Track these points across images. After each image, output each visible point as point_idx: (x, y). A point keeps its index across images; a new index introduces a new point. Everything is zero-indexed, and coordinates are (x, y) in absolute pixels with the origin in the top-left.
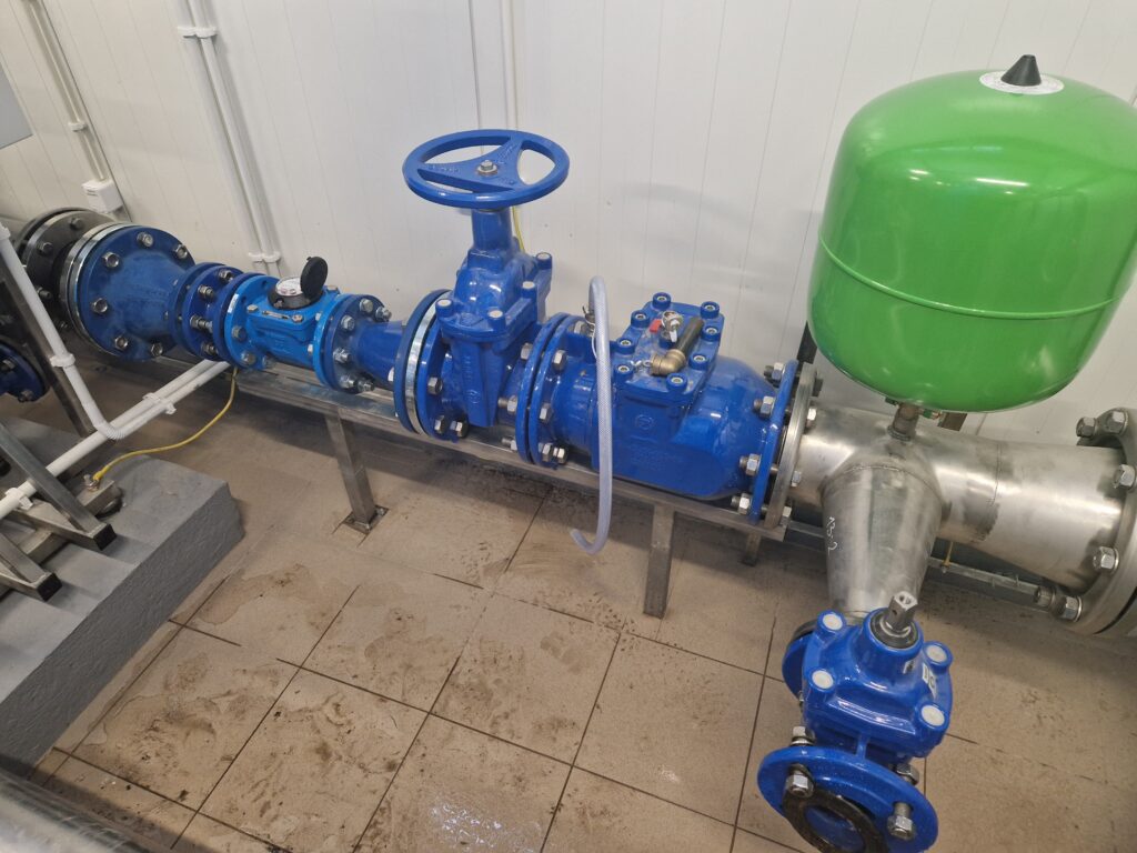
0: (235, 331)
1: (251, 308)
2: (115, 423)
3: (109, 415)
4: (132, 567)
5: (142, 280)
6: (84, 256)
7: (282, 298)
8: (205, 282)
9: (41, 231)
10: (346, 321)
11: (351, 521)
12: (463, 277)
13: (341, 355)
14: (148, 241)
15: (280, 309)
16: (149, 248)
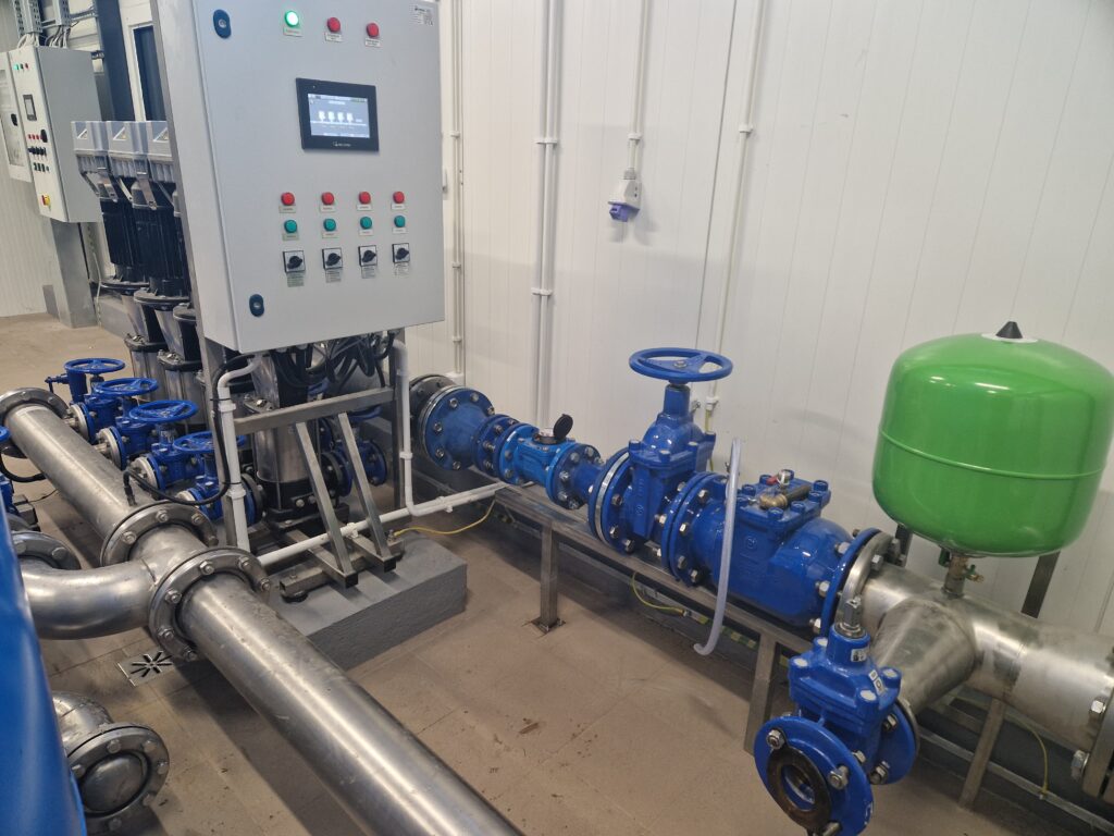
0: (506, 453)
1: (521, 439)
2: (418, 506)
3: (417, 500)
4: (396, 592)
5: (467, 417)
6: (438, 400)
7: (540, 437)
8: (499, 423)
9: (419, 384)
10: (574, 456)
11: (537, 623)
12: (650, 432)
13: (564, 476)
14: (476, 398)
15: (537, 443)
16: (475, 403)
